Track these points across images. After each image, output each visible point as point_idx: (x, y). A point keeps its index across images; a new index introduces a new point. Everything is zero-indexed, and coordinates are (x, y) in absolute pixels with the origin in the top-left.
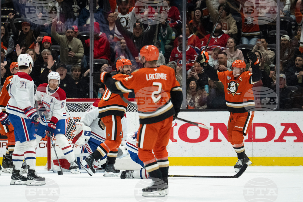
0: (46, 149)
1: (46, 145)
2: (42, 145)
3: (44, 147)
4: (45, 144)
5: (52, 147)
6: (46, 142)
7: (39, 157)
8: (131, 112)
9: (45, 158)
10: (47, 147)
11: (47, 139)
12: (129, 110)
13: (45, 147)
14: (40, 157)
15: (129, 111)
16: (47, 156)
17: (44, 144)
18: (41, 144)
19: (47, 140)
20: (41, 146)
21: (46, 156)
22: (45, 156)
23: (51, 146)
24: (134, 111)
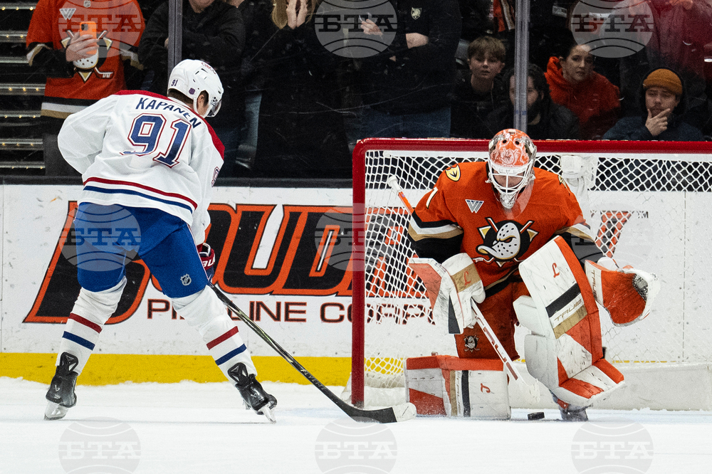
0: (347, 325)
1: (345, 313)
2: (332, 313)
3: (338, 318)
4: (342, 307)
5: (369, 320)
6: (347, 301)
7: (318, 356)
8: (668, 192)
9: (344, 360)
10: (350, 319)
11: (350, 288)
12: (664, 186)
13: (342, 318)
14: (323, 355)
15: (664, 189)
16: (350, 355)
17: (338, 308)
18: (327, 309)
19: (351, 292)
20: (327, 316)
21: (347, 352)
22: (341, 355)
23: (366, 316)
24: (679, 188)
